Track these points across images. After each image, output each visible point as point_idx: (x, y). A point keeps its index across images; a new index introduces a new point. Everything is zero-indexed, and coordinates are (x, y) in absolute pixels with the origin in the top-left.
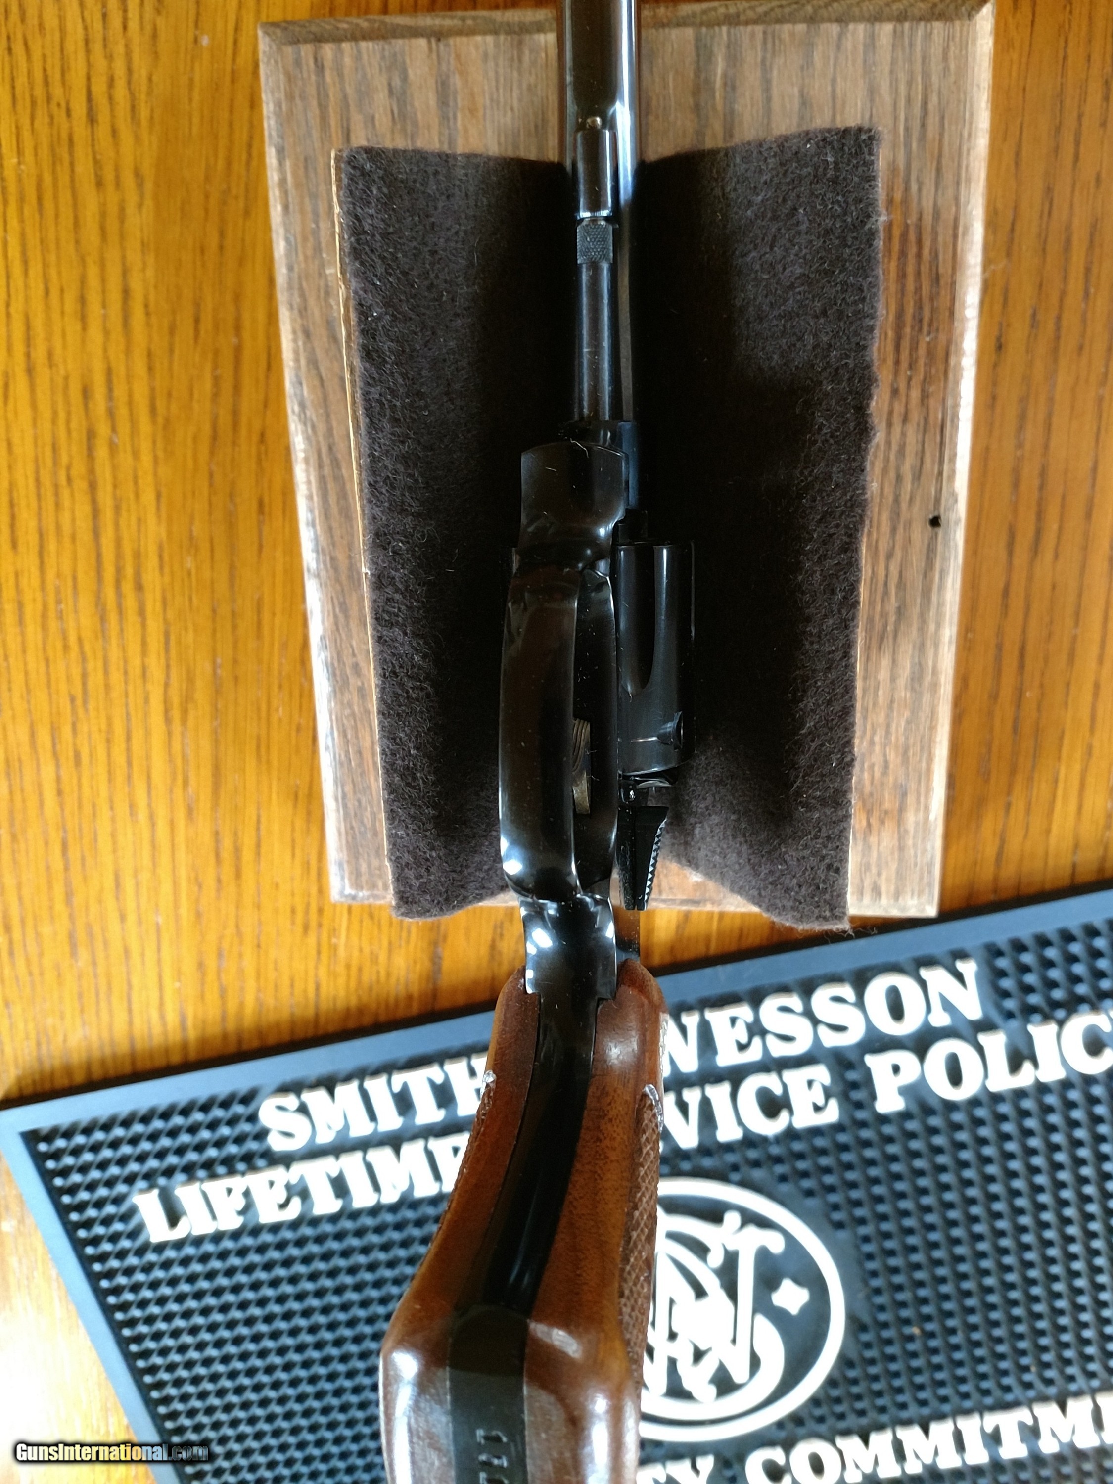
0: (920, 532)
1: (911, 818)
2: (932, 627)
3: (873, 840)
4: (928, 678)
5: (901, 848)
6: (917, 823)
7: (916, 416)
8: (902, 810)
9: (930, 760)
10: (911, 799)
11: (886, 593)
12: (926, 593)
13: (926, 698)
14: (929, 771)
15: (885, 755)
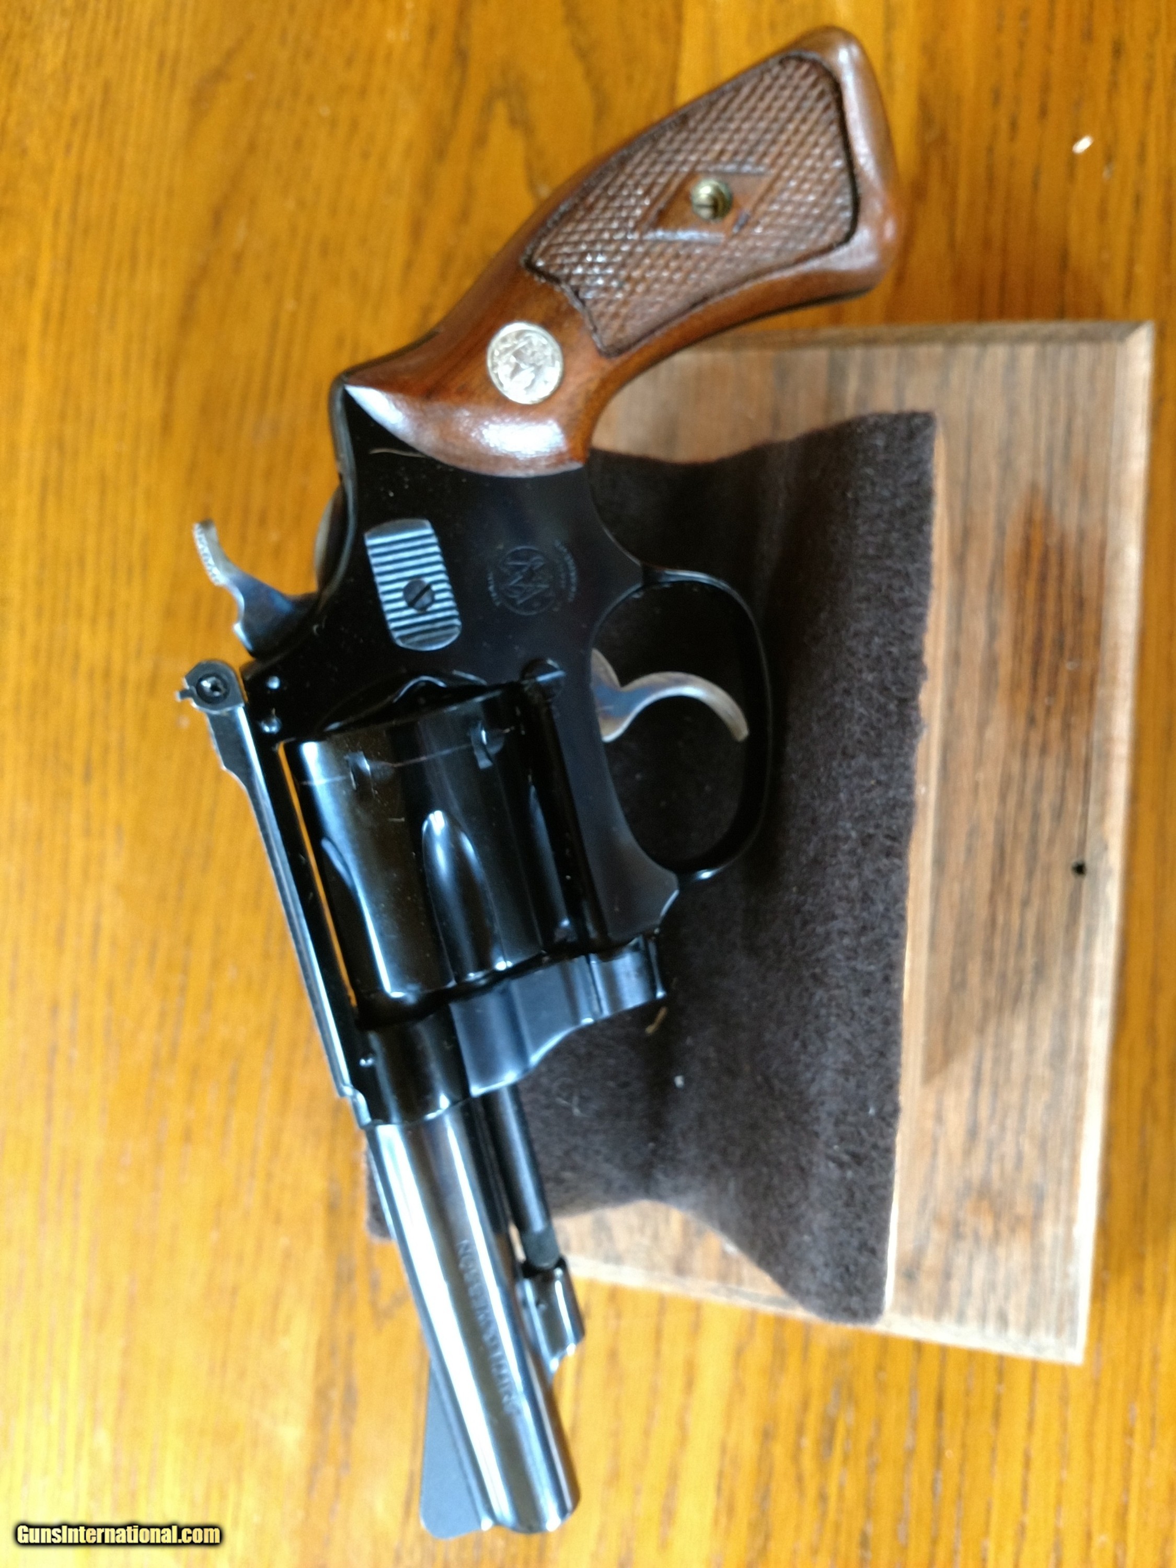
0: (1061, 880)
1: (1049, 1231)
2: (1076, 993)
3: (1001, 1252)
4: (1072, 1056)
5: (1036, 1269)
6: (1056, 1237)
7: (1056, 747)
8: (1037, 1217)
9: (1074, 1158)
10: (1049, 1206)
11: (1021, 946)
12: (1070, 951)
13: (1070, 1080)
14: (1073, 1172)
15: (1018, 1144)
